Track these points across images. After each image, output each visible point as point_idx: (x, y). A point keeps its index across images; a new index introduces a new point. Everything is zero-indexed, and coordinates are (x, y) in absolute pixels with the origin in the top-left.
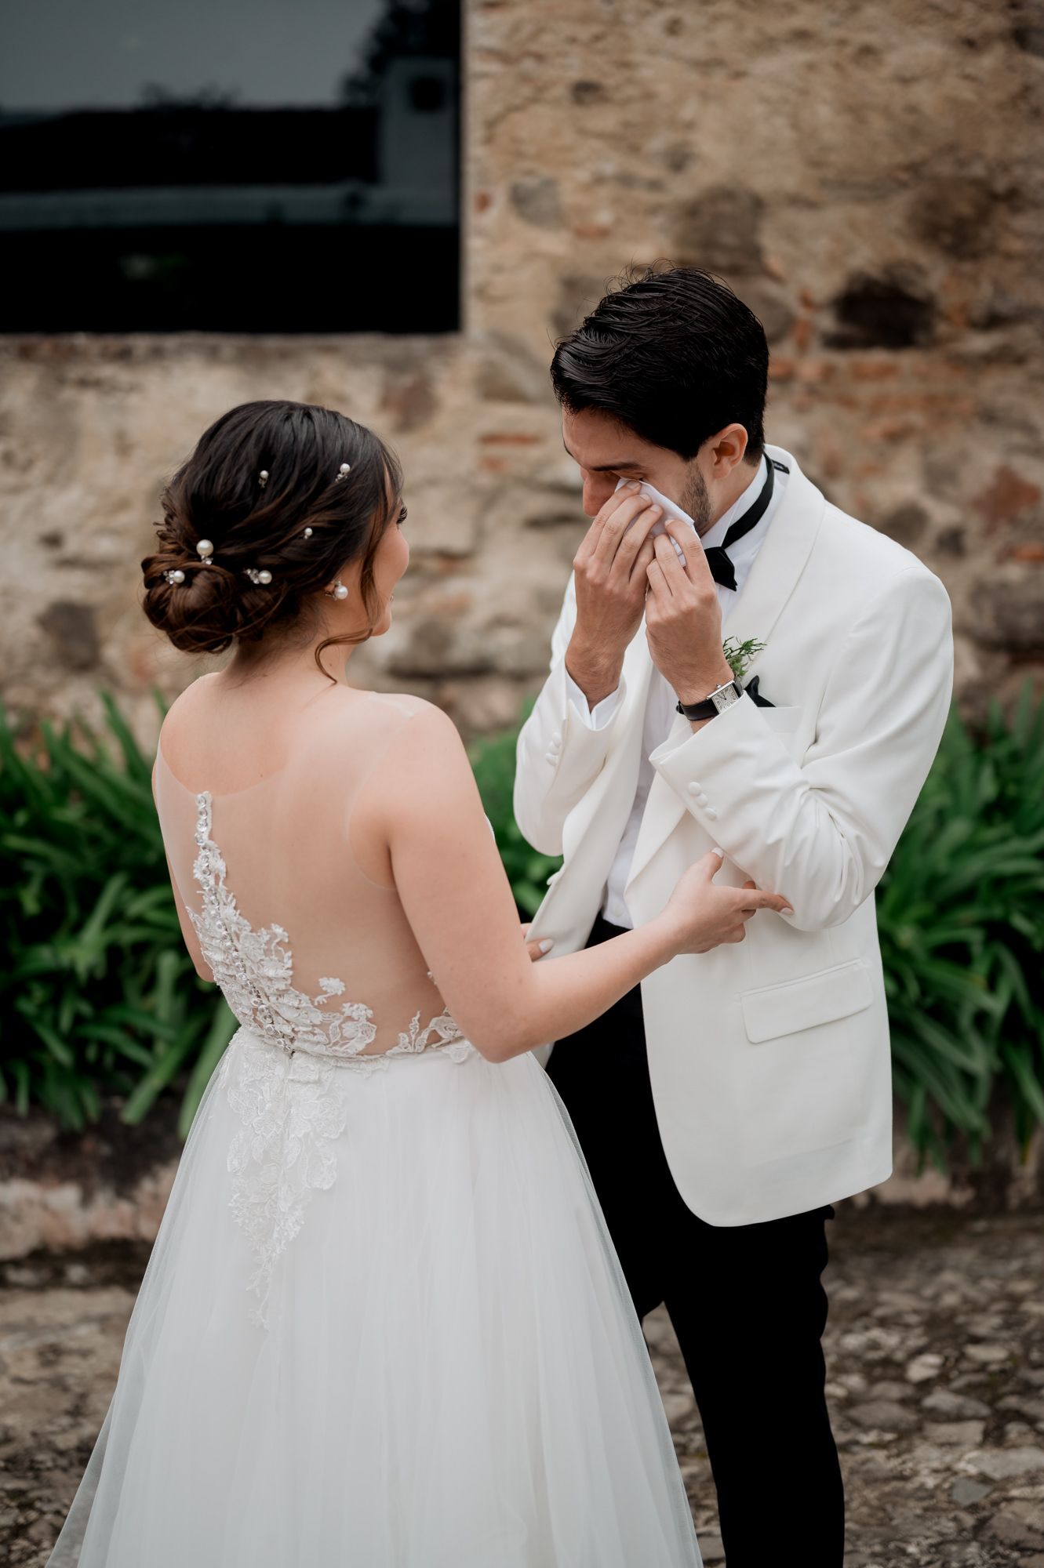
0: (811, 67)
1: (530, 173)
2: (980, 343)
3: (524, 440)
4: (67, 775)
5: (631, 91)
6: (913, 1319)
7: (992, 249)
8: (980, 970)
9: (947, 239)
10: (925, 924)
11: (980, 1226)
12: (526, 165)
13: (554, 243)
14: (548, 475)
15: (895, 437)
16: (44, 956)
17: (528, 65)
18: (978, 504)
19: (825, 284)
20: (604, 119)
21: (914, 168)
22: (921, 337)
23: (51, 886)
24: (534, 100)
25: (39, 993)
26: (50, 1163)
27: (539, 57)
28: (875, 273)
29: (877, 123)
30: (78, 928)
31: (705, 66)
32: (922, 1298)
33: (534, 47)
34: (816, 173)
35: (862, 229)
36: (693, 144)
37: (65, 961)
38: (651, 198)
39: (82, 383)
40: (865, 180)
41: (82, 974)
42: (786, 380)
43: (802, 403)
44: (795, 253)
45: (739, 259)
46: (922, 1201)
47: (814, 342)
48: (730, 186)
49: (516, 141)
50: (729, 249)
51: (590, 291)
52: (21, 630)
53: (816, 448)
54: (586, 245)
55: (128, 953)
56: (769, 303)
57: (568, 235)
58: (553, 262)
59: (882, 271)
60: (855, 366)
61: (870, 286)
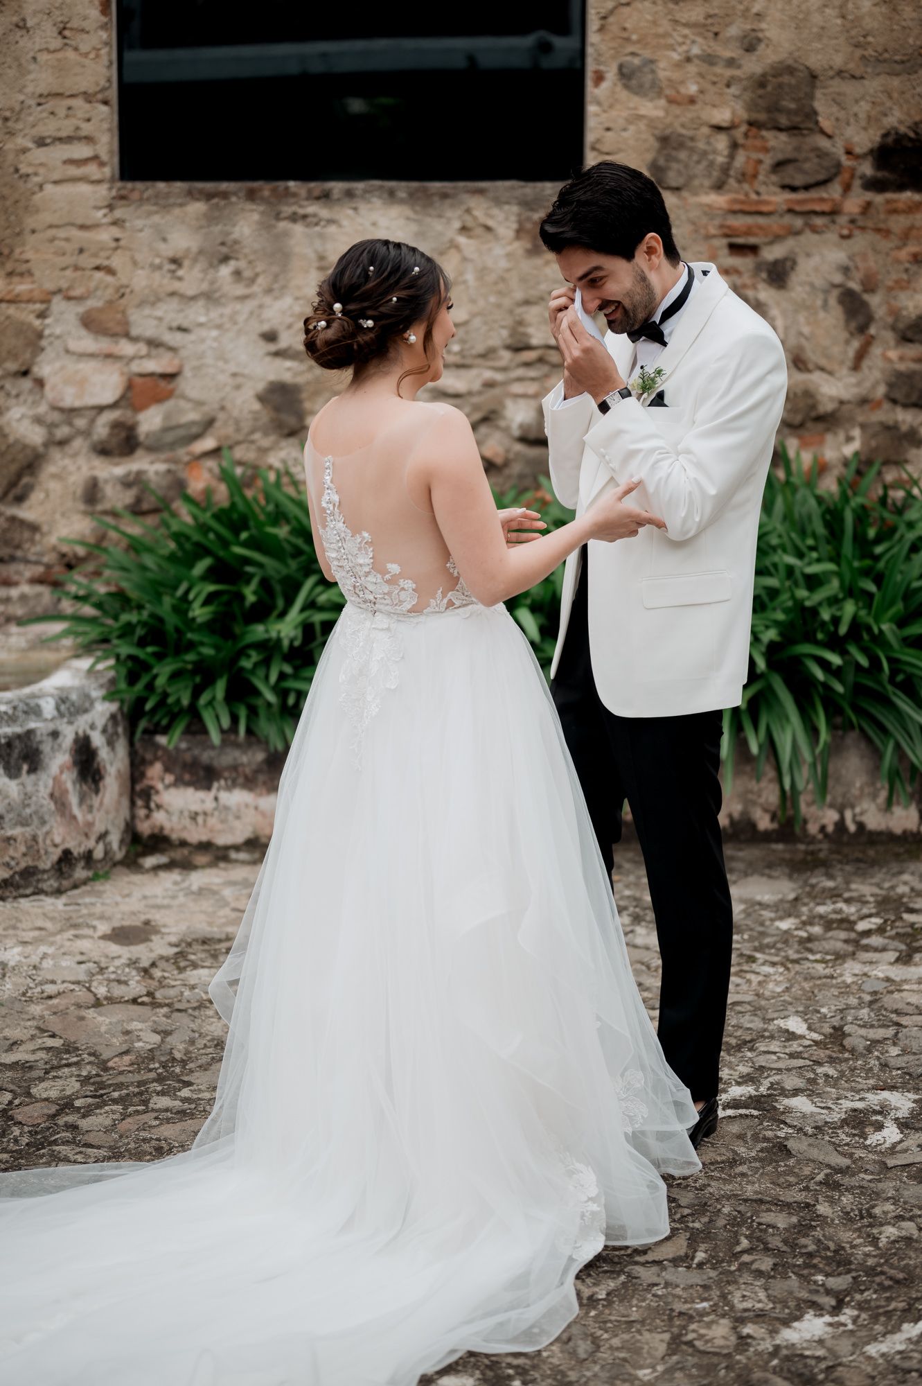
1: (633, 54)
4: (276, 506)
6: (871, 899)
10: (902, 623)
12: (630, 48)
13: (652, 109)
15: (920, 259)
16: (259, 631)
19: (865, 139)
20: (691, 11)
23: (265, 584)
25: (255, 656)
26: (261, 778)
28: (903, 129)
30: (283, 615)
32: (881, 888)
34: (859, 52)
35: (895, 95)
36: (762, 30)
37: (274, 635)
38: (729, 73)
39: (294, 218)
40: (897, 58)
41: (286, 643)
42: (834, 213)
43: (845, 232)
44: (842, 115)
45: (797, 119)
46: (898, 830)
47: (857, 183)
48: (790, 62)
49: (625, 29)
50: (789, 112)
51: (681, 146)
52: (246, 403)
53: (857, 268)
54: (676, 110)
55: (318, 629)
56: (821, 154)
57: (663, 102)
58: (651, 123)
59: (909, 127)
60: (888, 202)
61: (900, 138)
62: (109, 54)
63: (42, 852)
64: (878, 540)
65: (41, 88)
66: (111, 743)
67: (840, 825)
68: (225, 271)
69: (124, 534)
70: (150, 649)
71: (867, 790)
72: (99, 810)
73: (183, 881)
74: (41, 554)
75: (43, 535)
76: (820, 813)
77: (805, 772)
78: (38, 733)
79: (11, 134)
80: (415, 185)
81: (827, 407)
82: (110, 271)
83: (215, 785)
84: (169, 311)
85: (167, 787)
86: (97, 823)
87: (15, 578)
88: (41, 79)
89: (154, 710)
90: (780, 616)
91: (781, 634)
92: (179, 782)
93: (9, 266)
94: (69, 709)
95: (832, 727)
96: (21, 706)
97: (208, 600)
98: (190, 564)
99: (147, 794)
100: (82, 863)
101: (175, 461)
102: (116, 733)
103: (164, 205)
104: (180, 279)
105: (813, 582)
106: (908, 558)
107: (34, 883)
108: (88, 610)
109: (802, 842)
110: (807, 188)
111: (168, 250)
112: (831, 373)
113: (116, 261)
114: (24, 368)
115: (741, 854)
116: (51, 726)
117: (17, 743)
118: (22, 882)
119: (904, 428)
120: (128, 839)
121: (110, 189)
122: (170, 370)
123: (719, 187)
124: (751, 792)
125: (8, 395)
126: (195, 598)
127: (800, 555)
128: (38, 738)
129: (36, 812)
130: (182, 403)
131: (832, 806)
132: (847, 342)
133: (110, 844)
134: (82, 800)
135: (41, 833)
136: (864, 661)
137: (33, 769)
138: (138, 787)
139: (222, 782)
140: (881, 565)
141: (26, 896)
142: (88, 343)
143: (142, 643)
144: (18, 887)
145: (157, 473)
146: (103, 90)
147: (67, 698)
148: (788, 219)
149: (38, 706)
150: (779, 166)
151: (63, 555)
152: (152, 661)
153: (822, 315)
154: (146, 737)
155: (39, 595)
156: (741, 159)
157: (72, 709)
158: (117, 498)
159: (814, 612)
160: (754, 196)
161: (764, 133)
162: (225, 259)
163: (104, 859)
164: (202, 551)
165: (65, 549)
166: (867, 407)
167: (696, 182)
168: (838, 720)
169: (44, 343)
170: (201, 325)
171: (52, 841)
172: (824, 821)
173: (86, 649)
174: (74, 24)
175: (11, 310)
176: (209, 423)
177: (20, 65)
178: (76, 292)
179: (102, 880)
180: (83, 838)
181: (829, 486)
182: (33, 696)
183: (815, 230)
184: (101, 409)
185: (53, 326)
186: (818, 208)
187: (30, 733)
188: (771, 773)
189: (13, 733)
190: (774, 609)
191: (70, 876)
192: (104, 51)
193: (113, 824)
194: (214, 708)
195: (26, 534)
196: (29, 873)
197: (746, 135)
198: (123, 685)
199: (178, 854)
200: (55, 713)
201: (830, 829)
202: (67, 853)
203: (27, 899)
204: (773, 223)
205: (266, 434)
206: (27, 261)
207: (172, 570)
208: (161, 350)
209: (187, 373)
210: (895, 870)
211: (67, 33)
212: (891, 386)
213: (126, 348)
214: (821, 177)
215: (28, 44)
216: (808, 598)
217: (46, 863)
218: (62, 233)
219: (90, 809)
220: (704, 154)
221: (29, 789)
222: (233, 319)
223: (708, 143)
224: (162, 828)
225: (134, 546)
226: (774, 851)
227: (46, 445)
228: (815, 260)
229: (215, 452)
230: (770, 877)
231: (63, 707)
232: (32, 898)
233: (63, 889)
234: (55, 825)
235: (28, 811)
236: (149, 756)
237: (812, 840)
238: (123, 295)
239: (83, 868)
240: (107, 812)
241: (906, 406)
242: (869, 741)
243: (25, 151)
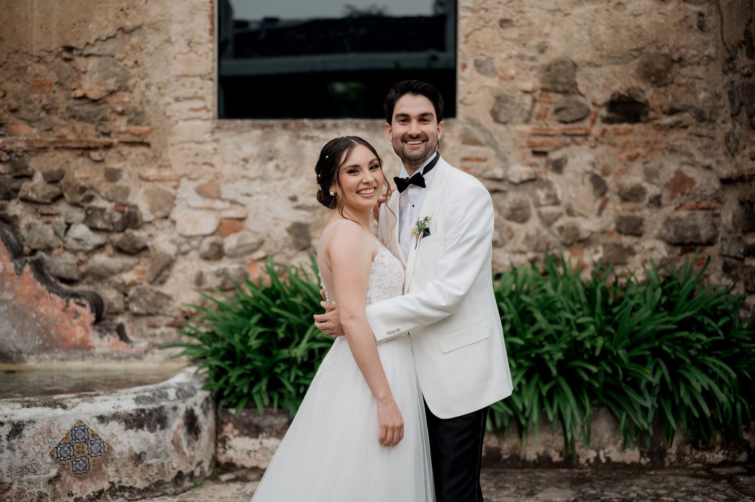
0: (596, 11)
1: (482, 55)
2: (668, 120)
3: (479, 160)
4: (296, 287)
5: (524, 22)
7: (672, 83)
8: (650, 367)
9: (653, 78)
10: (628, 349)
11: (653, 473)
12: (480, 52)
13: (493, 82)
14: (488, 174)
15: (632, 159)
16: (285, 353)
17: (482, 12)
18: (667, 185)
19: (602, 97)
20: (512, 33)
21: (639, 50)
22: (643, 118)
23: (289, 328)
24: (484, 26)
25: (283, 366)
27: (486, 10)
28: (622, 92)
29: (624, 32)
30: (298, 344)
31: (554, 11)
32: (621, 495)
33: (484, 6)
34: (598, 53)
35: (618, 75)
36: (548, 42)
37: (293, 355)
38: (531, 64)
39: (307, 138)
40: (619, 55)
41: (299, 360)
42: (586, 135)
43: (593, 145)
44: (590, 85)
45: (567, 88)
46: (629, 462)
47: (598, 120)
48: (563, 58)
49: (477, 42)
50: (563, 84)
51: (507, 101)
52: (280, 233)
53: (599, 163)
54: (504, 83)
55: (317, 352)
56: (579, 105)
57: (497, 79)
58: (491, 89)
59: (626, 92)
60: (615, 129)
61: (621, 97)
62: (214, 55)
63: (167, 472)
64: (615, 304)
65: (179, 73)
66: (205, 413)
67: (597, 459)
68: (271, 165)
69: (216, 301)
70: (227, 362)
71: (611, 440)
72: (198, 449)
73: (242, 488)
74: (172, 312)
75: (173, 301)
76: (586, 453)
77: (579, 429)
78: (166, 408)
79: (162, 95)
80: (369, 121)
81: (584, 235)
82: (211, 165)
83: (261, 436)
84: (242, 186)
85: (235, 437)
86: (197, 457)
87: (158, 324)
88: (178, 68)
89: (229, 395)
90: (564, 346)
91: (564, 355)
92: (241, 434)
93: (160, 162)
94: (183, 395)
95: (592, 405)
96: (158, 393)
97: (259, 336)
98: (249, 317)
99: (224, 441)
100: (188, 479)
101: (243, 263)
102: (208, 408)
103: (240, 131)
104: (247, 169)
105: (581, 327)
106: (631, 315)
107: (162, 489)
108: (196, 341)
109: (576, 468)
110: (572, 122)
111: (242, 155)
112: (586, 217)
113: (215, 160)
114: (166, 215)
115: (544, 475)
116: (173, 404)
117: (154, 413)
118: (155, 489)
119: (625, 246)
120: (213, 465)
121: (212, 123)
122: (241, 215)
123: (527, 121)
124: (549, 440)
125: (157, 229)
126: (253, 334)
127: (574, 313)
128: (166, 410)
129: (164, 451)
130: (247, 233)
131: (592, 448)
132: (595, 201)
133: (203, 468)
134: (189, 444)
135: (166, 462)
136: (609, 370)
137: (163, 428)
138: (220, 437)
139: (264, 434)
140: (617, 318)
141: (158, 496)
142: (199, 202)
143: (223, 359)
144: (153, 491)
145: (234, 269)
146: (210, 73)
147: (182, 389)
148: (563, 138)
149: (166, 393)
150: (557, 111)
151: (184, 312)
152: (228, 368)
153: (581, 187)
154: (224, 409)
155: (170, 333)
156: (538, 108)
157: (185, 395)
158: (212, 282)
159: (581, 343)
160: (545, 127)
161: (550, 94)
162: (271, 159)
163: (200, 476)
164: (256, 310)
165: (185, 309)
166: (605, 235)
167: (515, 120)
168: (595, 402)
169: (176, 202)
170: (258, 193)
171: (172, 466)
172: (589, 457)
173: (194, 362)
174: (196, 40)
175: (160, 185)
176: (261, 243)
177: (167, 61)
178: (194, 176)
179: (199, 488)
180: (189, 465)
181: (587, 276)
182: (164, 388)
183: (577, 144)
184: (205, 236)
185: (181, 193)
186: (578, 132)
187: (162, 408)
188: (560, 431)
189: (153, 408)
190: (560, 342)
191: (182, 485)
192: (211, 54)
193: (205, 457)
194: (260, 395)
195: (165, 301)
196: (159, 484)
197: (541, 95)
198: (212, 382)
199: (240, 473)
200: (176, 397)
201: (592, 461)
202: (180, 473)
203: (157, 498)
204: (556, 141)
205: (291, 249)
206: (168, 160)
207: (240, 321)
208: (237, 206)
209: (250, 217)
210: (628, 484)
211: (192, 44)
212: (618, 224)
213: (219, 204)
214: (580, 116)
215: (171, 50)
216: (578, 336)
217: (168, 479)
218: (187, 146)
219: (193, 449)
220: (519, 105)
221: (161, 438)
222: (275, 190)
223: (521, 99)
224: (232, 459)
225: (221, 308)
226: (562, 473)
227: (176, 255)
228: (577, 159)
229: (264, 259)
230: (560, 488)
231: (180, 394)
232: (160, 498)
233: (177, 492)
234: (174, 457)
235: (160, 450)
236: (225, 420)
237: (582, 467)
238: (217, 178)
239: (189, 481)
240: (202, 451)
241: (627, 234)
242: (612, 413)
243: (169, 104)
